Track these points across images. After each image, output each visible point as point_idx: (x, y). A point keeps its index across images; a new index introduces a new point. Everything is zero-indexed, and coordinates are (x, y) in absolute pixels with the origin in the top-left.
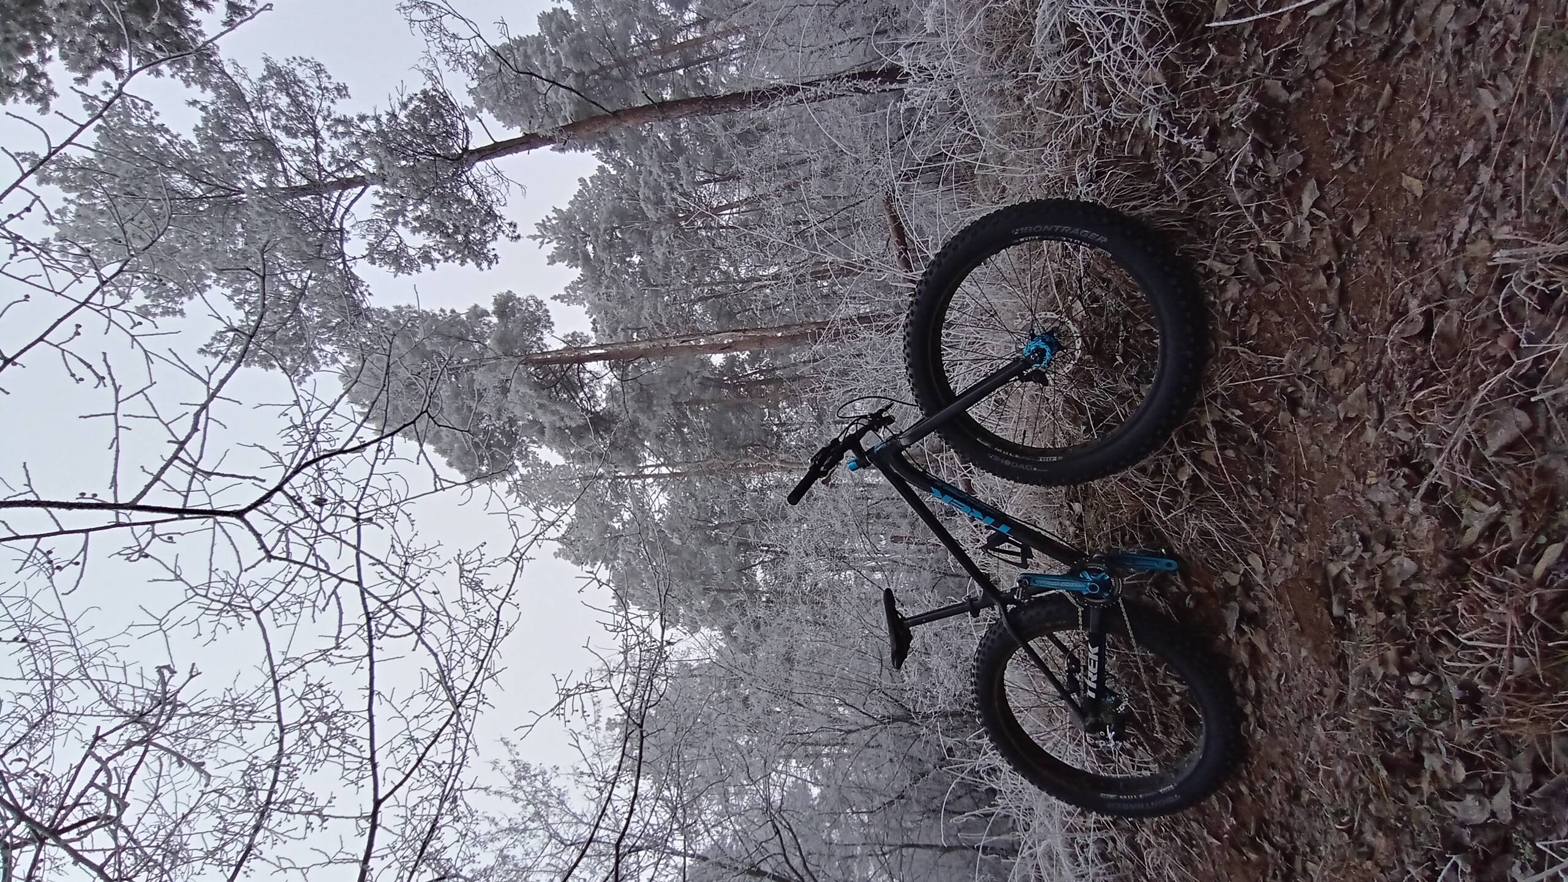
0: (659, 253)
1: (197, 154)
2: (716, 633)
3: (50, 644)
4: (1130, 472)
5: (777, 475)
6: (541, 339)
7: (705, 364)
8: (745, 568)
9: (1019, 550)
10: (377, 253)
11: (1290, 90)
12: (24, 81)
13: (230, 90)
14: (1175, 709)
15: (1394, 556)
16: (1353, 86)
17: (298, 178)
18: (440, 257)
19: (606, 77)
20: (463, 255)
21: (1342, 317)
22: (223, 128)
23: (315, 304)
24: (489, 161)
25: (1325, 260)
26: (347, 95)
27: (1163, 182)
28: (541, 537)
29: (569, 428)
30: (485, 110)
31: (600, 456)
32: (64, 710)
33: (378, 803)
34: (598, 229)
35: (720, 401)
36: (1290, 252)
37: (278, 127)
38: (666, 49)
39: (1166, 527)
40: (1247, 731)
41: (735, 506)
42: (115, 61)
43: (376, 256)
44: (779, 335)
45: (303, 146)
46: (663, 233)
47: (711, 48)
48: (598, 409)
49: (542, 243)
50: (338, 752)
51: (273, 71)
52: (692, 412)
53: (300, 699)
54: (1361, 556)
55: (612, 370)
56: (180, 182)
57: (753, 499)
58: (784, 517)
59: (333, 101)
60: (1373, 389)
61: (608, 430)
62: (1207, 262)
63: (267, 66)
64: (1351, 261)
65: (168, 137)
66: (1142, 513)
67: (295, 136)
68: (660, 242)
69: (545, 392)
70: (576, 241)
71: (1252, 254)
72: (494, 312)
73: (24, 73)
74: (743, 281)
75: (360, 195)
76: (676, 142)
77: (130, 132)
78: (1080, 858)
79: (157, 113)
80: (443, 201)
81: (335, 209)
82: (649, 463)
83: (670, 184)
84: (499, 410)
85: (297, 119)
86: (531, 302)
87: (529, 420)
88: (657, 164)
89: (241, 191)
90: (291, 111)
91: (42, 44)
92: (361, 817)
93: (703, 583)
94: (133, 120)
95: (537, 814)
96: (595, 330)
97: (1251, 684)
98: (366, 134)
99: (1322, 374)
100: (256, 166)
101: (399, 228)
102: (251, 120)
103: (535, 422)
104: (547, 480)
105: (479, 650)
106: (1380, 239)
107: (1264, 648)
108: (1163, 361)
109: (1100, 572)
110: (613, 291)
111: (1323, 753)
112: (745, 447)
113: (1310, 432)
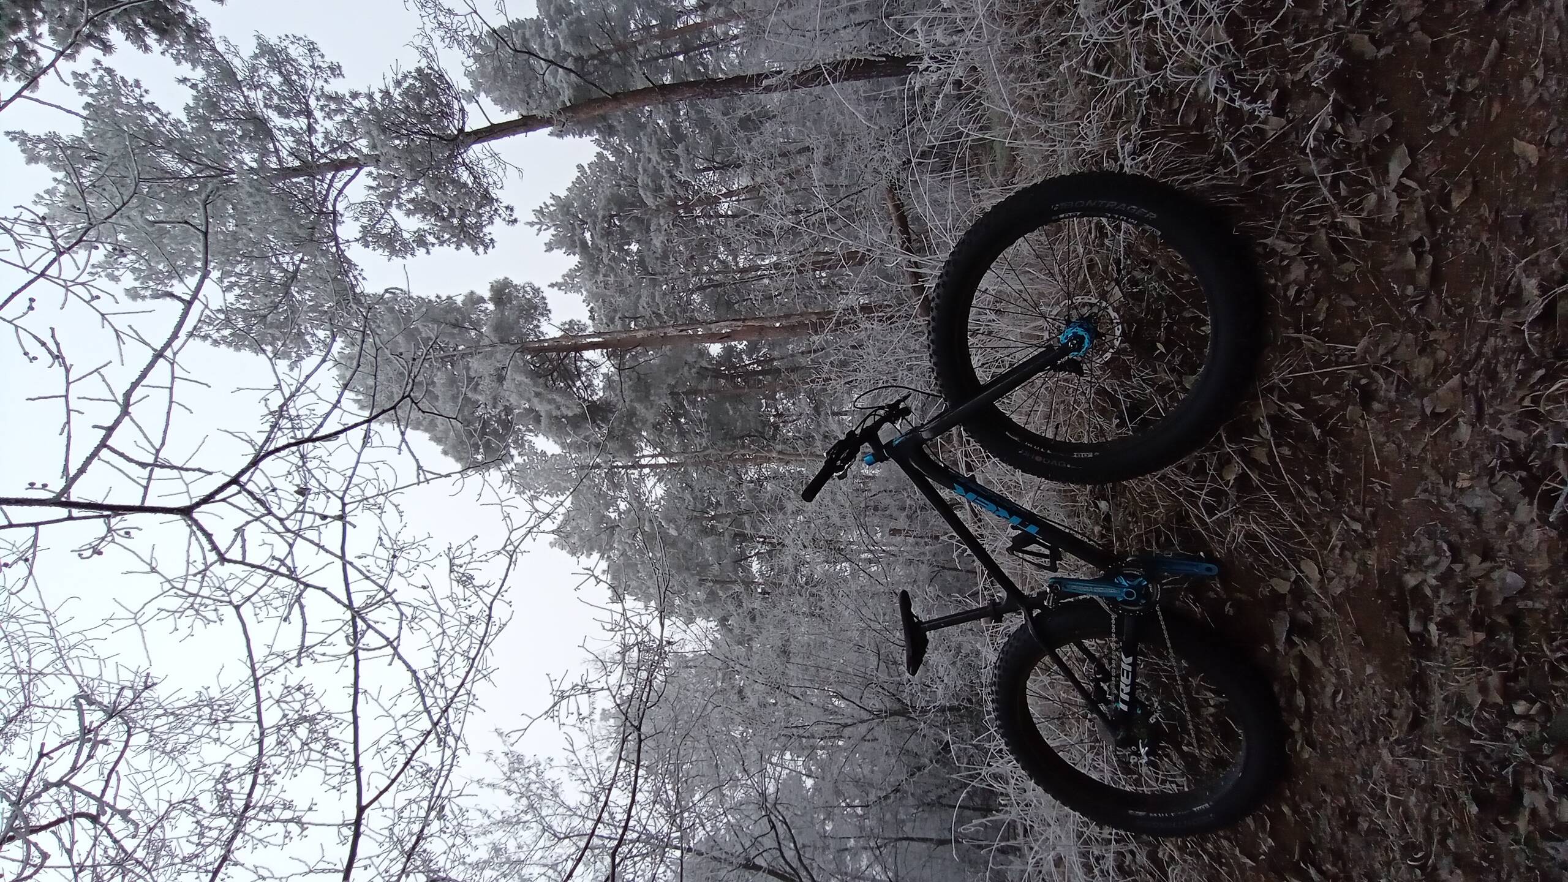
0: (657, 242)
1: (188, 133)
2: (713, 624)
3: (28, 635)
4: (1169, 470)
5: (774, 466)
6: (539, 327)
7: (703, 354)
8: (741, 560)
9: (1047, 552)
10: (370, 237)
11: (1378, 44)
12: (14, 58)
13: (221, 68)
14: (1208, 721)
15: (1492, 570)
16: (1453, 40)
17: (290, 159)
18: (434, 241)
19: (606, 62)
20: (459, 239)
21: (1434, 300)
22: (213, 106)
23: (308, 288)
24: (485, 144)
25: (1415, 236)
26: (341, 74)
27: (1219, 153)
28: (535, 529)
29: (566, 417)
30: (482, 94)
31: (597, 445)
32: (40, 704)
33: (361, 809)
34: (596, 217)
35: (717, 391)
36: (1372, 227)
37: (270, 107)
38: (665, 34)
39: (1207, 529)
40: (1293, 749)
41: (731, 497)
42: (103, 35)
43: (370, 239)
44: (778, 325)
45: (296, 126)
46: (662, 222)
47: (712, 34)
48: (595, 398)
49: (540, 230)
50: (319, 756)
51: (265, 49)
52: (689, 402)
53: (278, 701)
54: (1450, 569)
55: (609, 359)
56: (169, 161)
57: (750, 491)
58: (782, 508)
59: (326, 81)
60: (1470, 380)
61: (605, 420)
62: (1268, 241)
63: (259, 44)
64: (1447, 237)
65: (157, 115)
66: (1179, 514)
67: (287, 116)
68: (659, 230)
69: (542, 381)
70: (574, 229)
71: (1323, 231)
72: (491, 299)
73: (15, 51)
74: (743, 271)
75: (353, 177)
76: (675, 128)
77: (120, 111)
78: (1096, 871)
79: (146, 91)
80: (438, 183)
81: (328, 191)
82: (645, 453)
83: (668, 172)
84: (495, 399)
85: (290, 99)
86: (528, 289)
87: (525, 409)
88: (657, 151)
89: (232, 172)
90: (283, 90)
91: (32, 22)
92: (344, 825)
93: (699, 573)
94: (123, 99)
95: (531, 806)
96: (592, 318)
97: (1300, 700)
98: (358, 111)
99: (1404, 363)
100: (248, 145)
101: (394, 211)
102: (242, 99)
103: (531, 410)
104: (543, 470)
105: (470, 647)
106: (1485, 211)
107: (1317, 663)
108: (1214, 349)
109: (1137, 577)
110: (611, 279)
111: (1391, 779)
112: (742, 438)
113: (1386, 427)
